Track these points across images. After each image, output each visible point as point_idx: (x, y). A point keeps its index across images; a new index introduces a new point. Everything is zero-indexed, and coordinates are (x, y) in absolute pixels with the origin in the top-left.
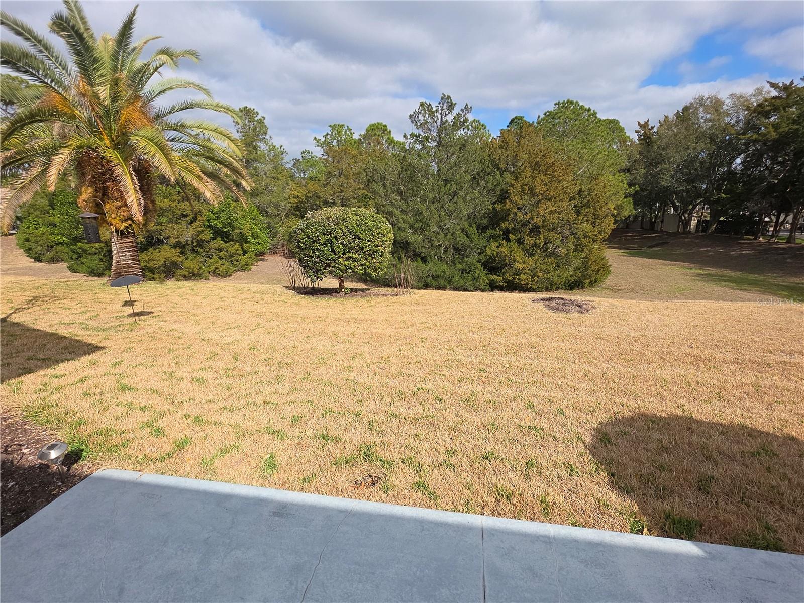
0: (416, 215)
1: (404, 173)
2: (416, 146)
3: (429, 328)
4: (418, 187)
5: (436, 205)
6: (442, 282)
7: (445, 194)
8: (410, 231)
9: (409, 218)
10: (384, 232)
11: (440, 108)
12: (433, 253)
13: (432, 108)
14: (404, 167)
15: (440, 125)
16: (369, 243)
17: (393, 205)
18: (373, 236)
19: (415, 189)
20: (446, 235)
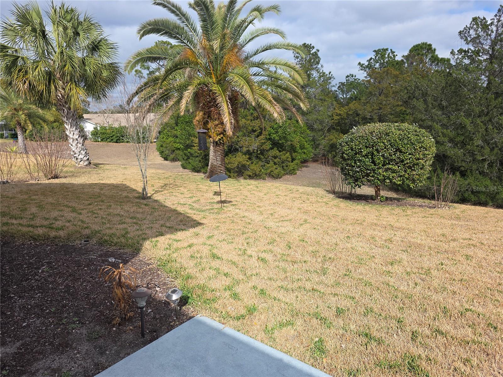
0: (457, 129)
1: (449, 88)
2: (464, 61)
4: (464, 102)
5: (483, 118)
6: (483, 198)
7: (495, 107)
8: (450, 145)
9: (450, 132)
10: (427, 146)
11: (496, 21)
12: (474, 167)
13: (487, 22)
14: (449, 82)
15: (495, 38)
16: (410, 156)
18: (415, 150)
19: (459, 103)
20: (492, 149)
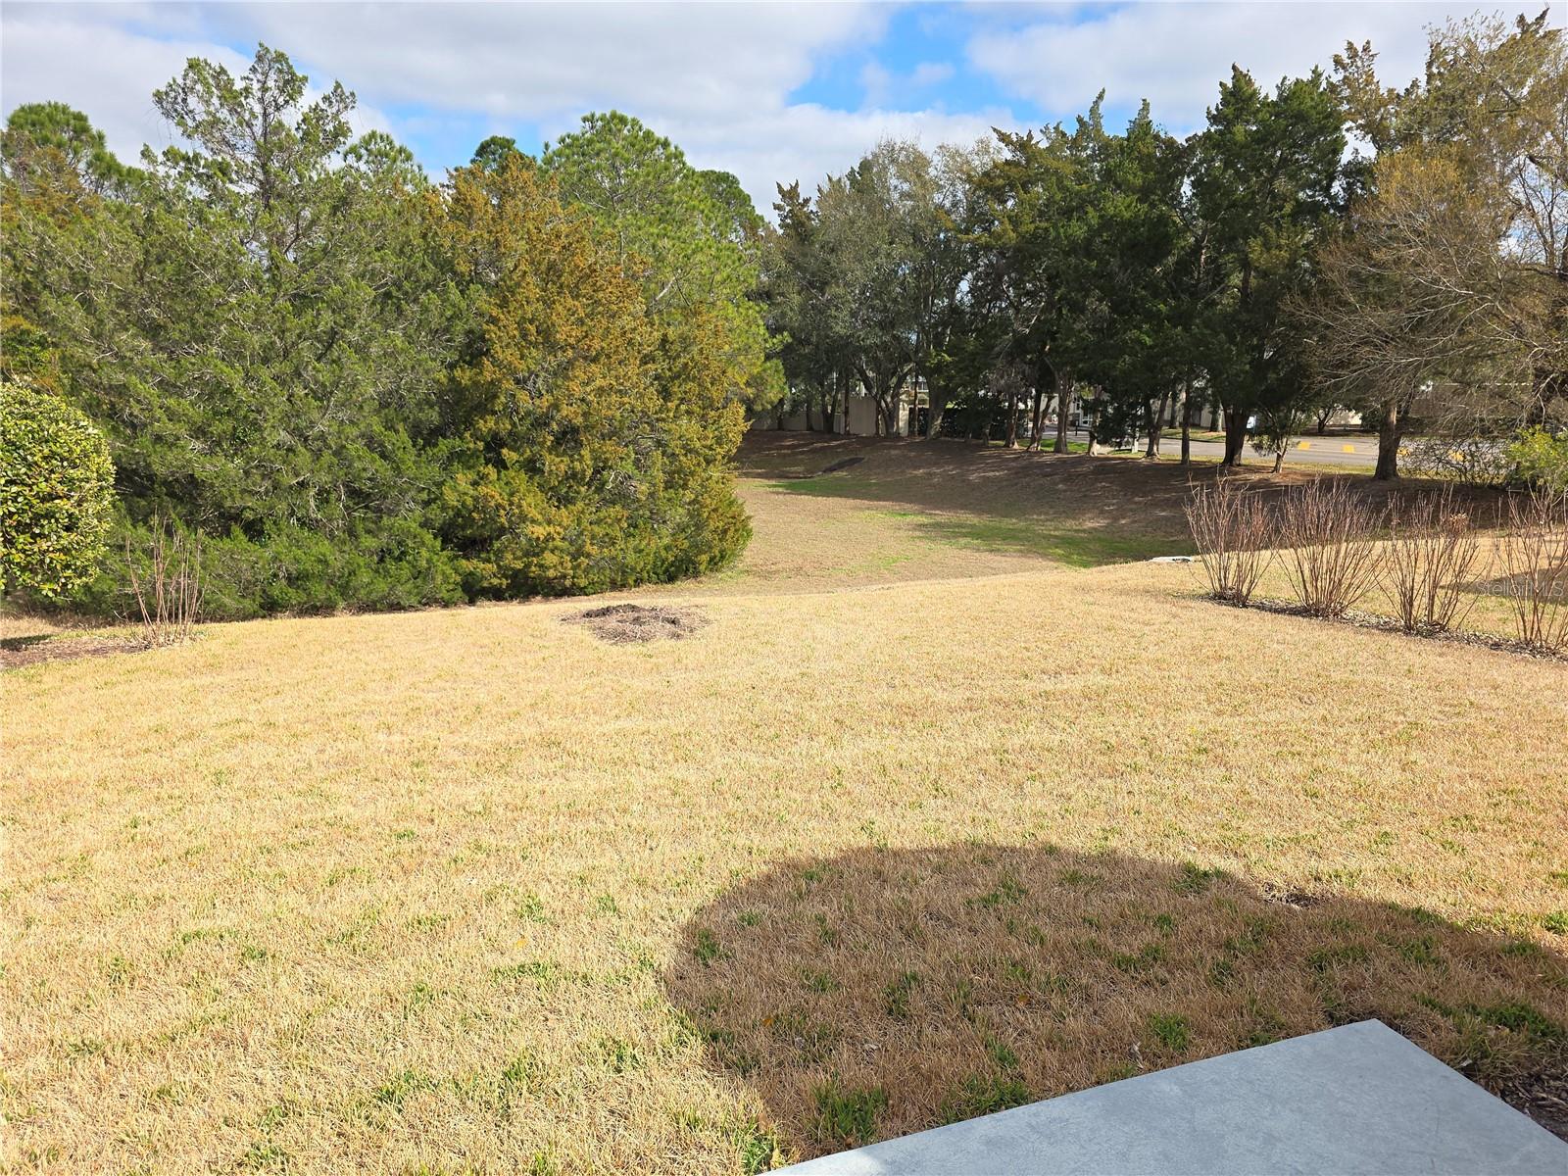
0: (211, 396)
1: (155, 268)
2: (188, 187)
3: (246, 737)
4: (208, 314)
5: (277, 367)
6: (320, 591)
7: (299, 336)
8: (198, 445)
9: (189, 406)
10: (70, 451)
11: (256, 86)
12: (282, 507)
13: (230, 82)
14: (154, 251)
15: (265, 134)
16: (14, 489)
17: (124, 364)
18: (29, 466)
19: (199, 318)
20: (317, 455)
